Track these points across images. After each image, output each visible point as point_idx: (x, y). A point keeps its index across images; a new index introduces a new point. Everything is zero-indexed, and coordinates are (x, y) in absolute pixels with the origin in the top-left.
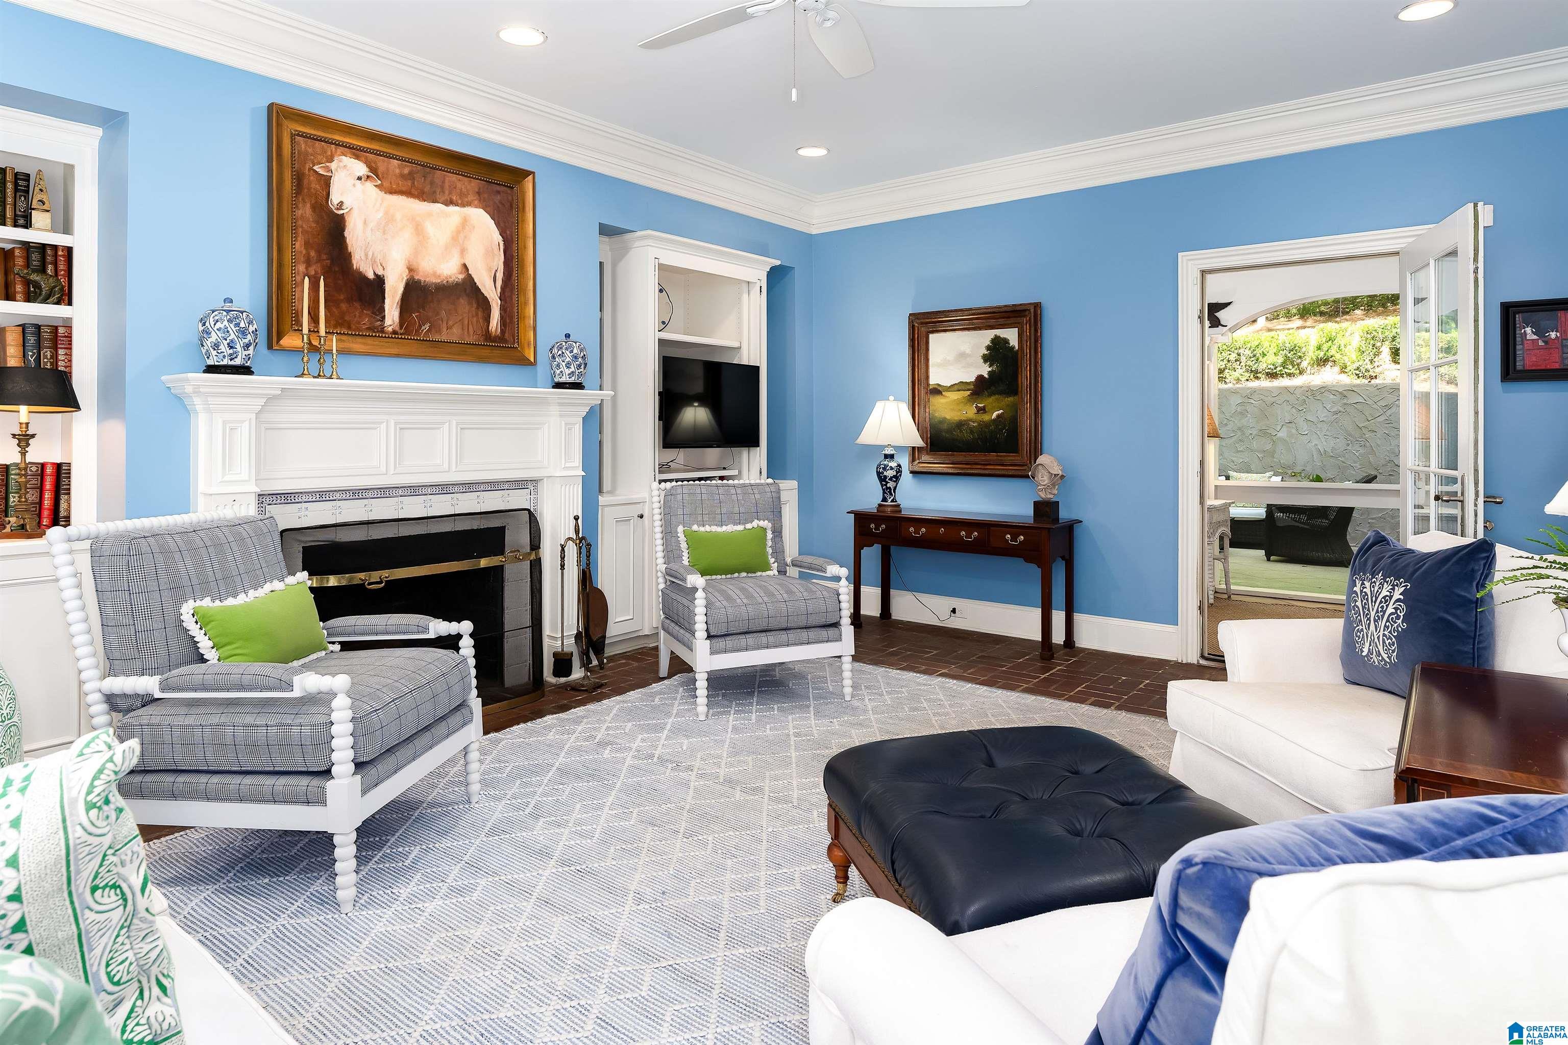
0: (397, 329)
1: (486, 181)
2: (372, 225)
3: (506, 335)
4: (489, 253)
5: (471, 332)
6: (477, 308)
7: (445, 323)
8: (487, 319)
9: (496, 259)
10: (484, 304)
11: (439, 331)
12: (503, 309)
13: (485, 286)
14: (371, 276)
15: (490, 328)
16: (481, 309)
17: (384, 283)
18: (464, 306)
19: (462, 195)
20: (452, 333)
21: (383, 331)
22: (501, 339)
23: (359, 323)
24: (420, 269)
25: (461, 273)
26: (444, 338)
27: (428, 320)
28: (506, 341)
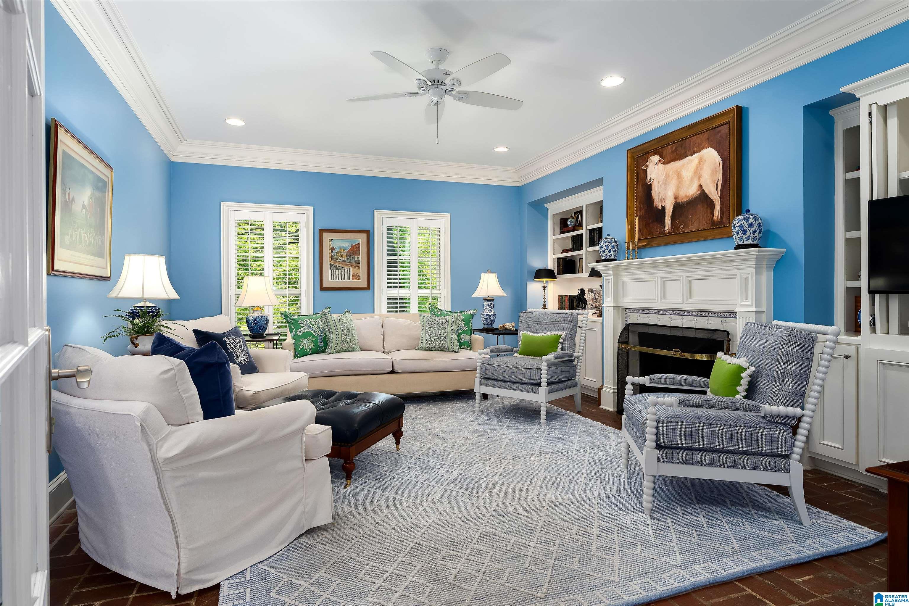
0: (670, 230)
1: (710, 130)
2: (661, 183)
3: (724, 219)
4: (714, 172)
5: (704, 223)
6: (707, 208)
7: (690, 221)
8: (713, 213)
9: (718, 174)
10: (710, 203)
11: (688, 227)
12: (722, 204)
13: (711, 193)
14: (660, 208)
15: (714, 218)
16: (709, 208)
17: (665, 210)
18: (701, 209)
19: (700, 145)
20: (694, 227)
21: (665, 233)
22: (721, 222)
23: (656, 231)
24: (680, 196)
25: (698, 191)
26: (690, 230)
27: (683, 222)
28: (724, 223)
